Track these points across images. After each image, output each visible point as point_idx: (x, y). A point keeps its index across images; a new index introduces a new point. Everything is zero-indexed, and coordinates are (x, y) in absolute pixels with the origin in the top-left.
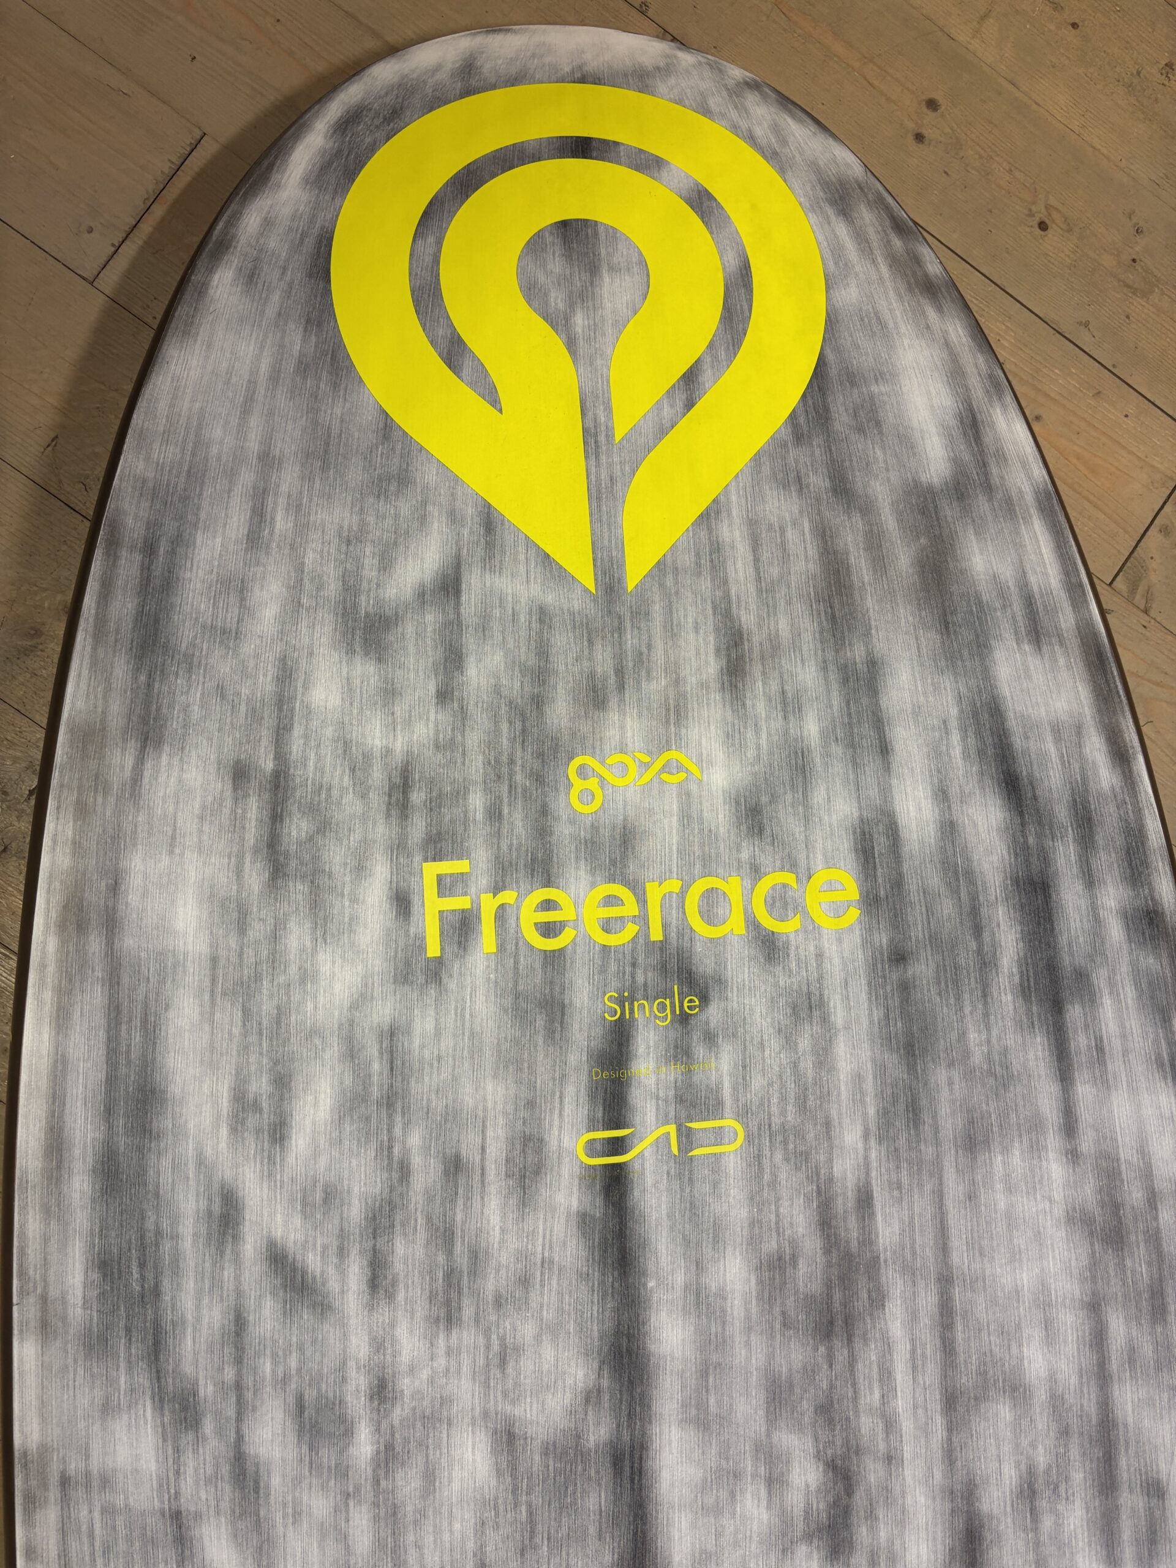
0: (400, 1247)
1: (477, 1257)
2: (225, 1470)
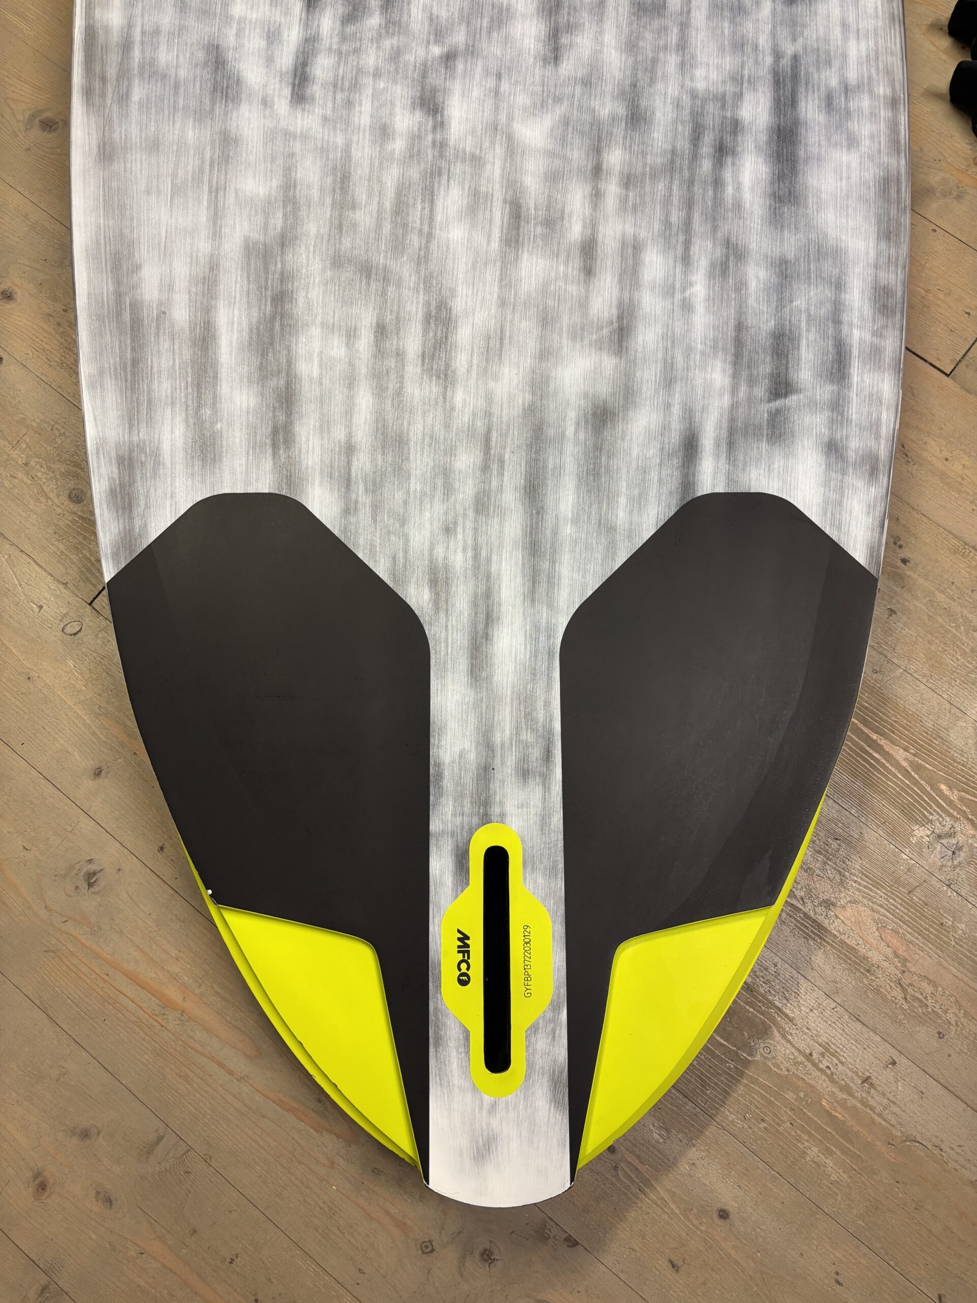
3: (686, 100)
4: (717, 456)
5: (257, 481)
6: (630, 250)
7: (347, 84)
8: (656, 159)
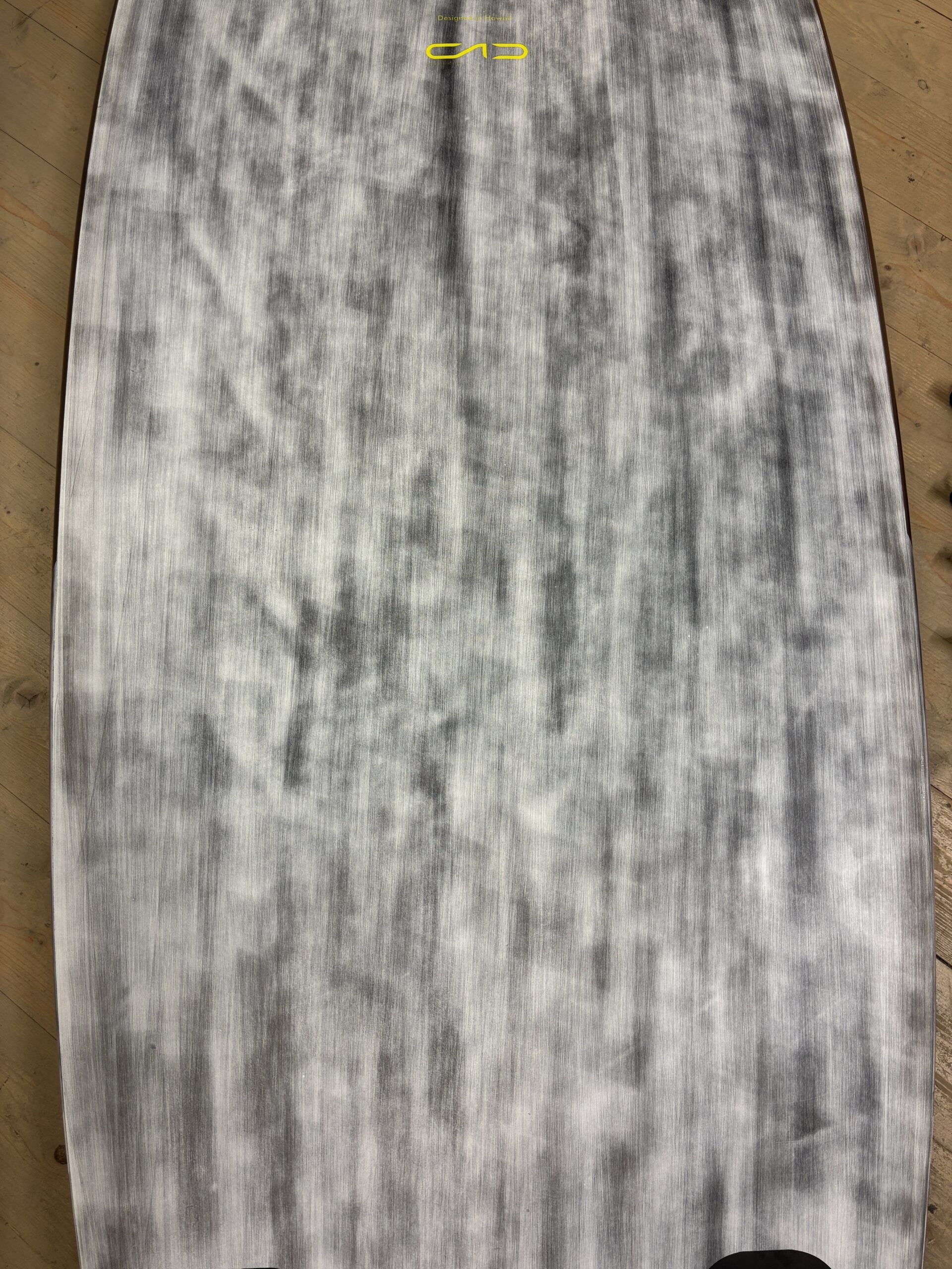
0: (319, 94)
1: (363, 101)
2: (207, 195)
3: (697, 771)
4: (744, 1206)
5: (256, 1253)
6: (645, 956)
7: (343, 759)
8: (669, 844)
